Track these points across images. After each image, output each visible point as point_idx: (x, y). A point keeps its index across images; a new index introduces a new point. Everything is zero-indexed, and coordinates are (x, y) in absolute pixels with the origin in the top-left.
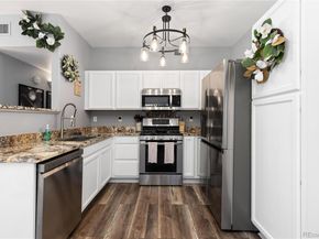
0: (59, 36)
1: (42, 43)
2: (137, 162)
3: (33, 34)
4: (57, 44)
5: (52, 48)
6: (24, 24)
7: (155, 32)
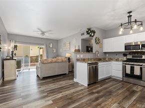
0: (94, 32)
1: (91, 36)
2: (121, 72)
3: (89, 34)
4: (94, 35)
5: (93, 36)
6: (87, 32)
7: (122, 25)
